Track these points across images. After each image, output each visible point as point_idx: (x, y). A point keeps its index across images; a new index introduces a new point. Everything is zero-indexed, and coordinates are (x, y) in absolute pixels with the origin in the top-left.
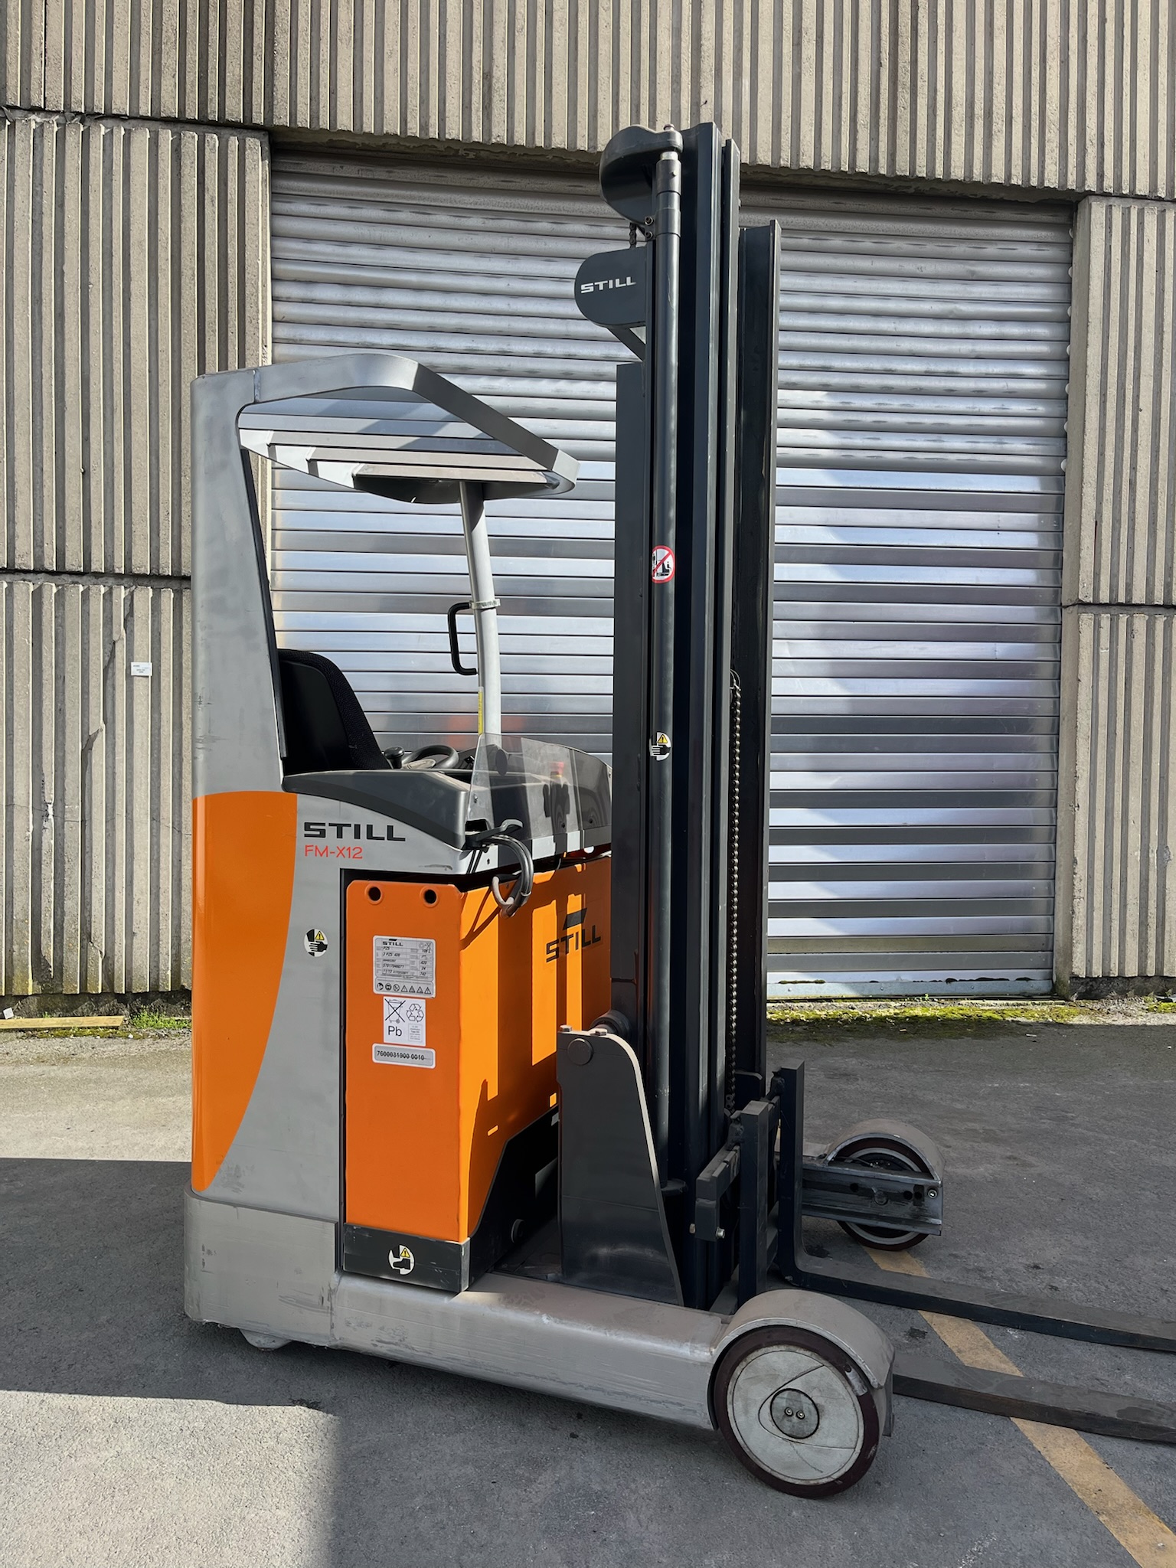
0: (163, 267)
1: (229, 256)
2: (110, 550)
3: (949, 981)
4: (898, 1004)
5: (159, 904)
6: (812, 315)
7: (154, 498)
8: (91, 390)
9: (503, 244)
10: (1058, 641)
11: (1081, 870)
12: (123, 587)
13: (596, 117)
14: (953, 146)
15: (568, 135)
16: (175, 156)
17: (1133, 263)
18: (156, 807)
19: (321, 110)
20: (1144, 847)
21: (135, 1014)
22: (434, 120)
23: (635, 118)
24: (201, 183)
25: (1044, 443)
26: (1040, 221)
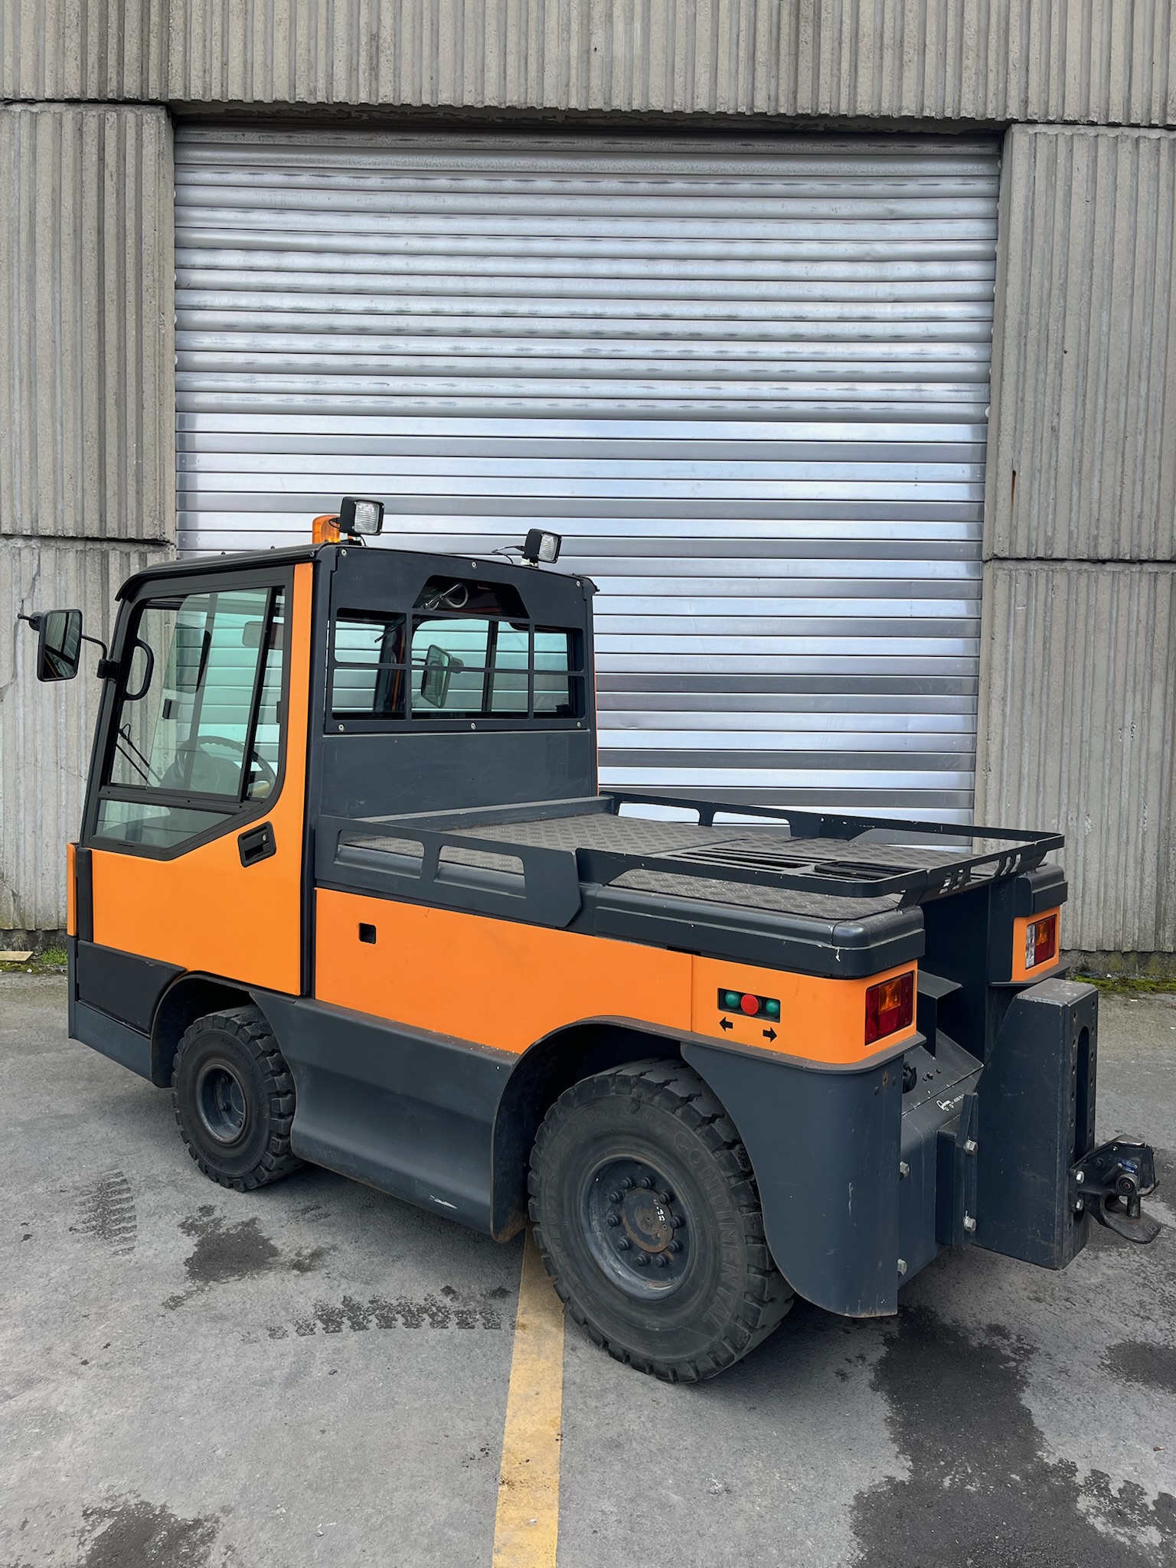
0: (66, 242)
1: (127, 227)
6: (719, 263)
9: (404, 203)
10: (980, 597)
12: (30, 548)
13: (483, 70)
14: (860, 80)
15: (455, 91)
16: (78, 135)
17: (1060, 193)
18: (63, 756)
19: (213, 81)
20: (1062, 815)
21: (45, 949)
22: (321, 84)
23: (523, 70)
24: (101, 159)
25: (968, 389)
26: (966, 152)
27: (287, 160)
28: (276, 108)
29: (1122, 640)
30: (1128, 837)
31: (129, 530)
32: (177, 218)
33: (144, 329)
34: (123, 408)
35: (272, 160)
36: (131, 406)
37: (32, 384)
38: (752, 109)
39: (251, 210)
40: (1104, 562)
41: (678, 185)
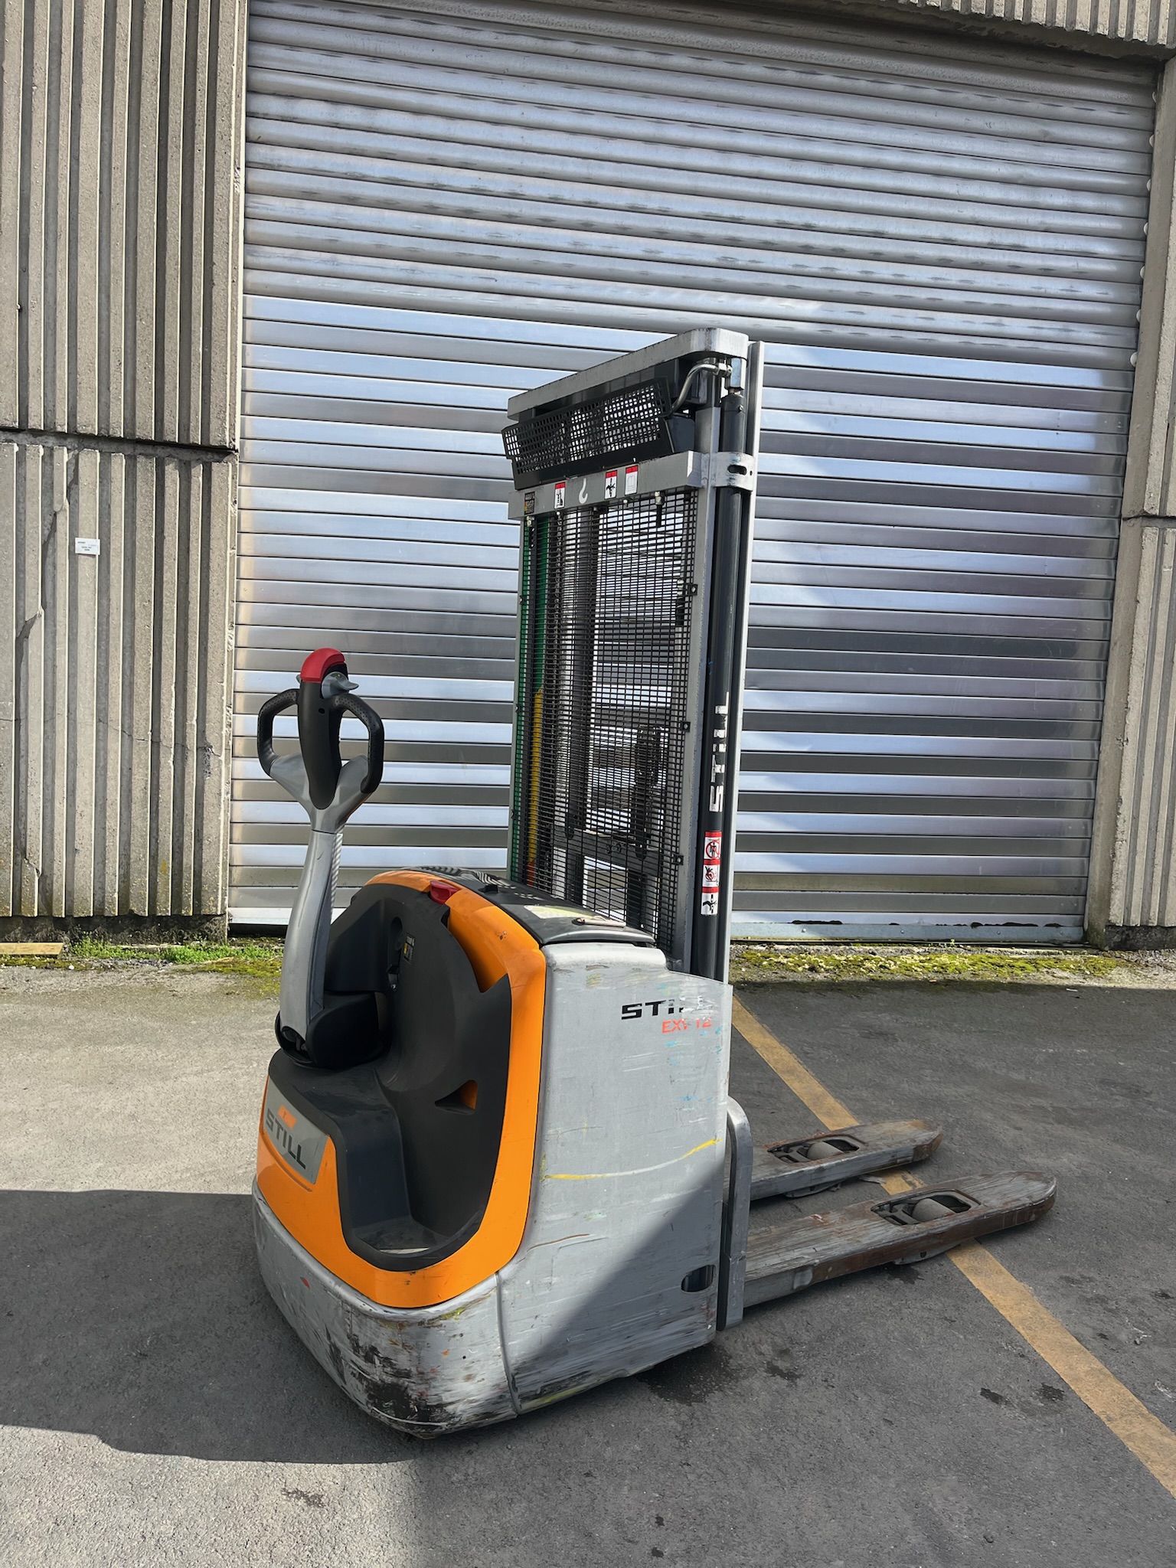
0: (121, 69)
1: (199, 59)
2: (51, 404)
3: (975, 925)
4: (921, 950)
5: (105, 817)
6: (867, 171)
7: (104, 344)
8: (32, 211)
9: (518, 65)
10: (1113, 556)
11: (1126, 810)
12: (65, 449)
25: (1114, 332)
26: (1118, 80)
31: (192, 434)
32: (249, 55)
33: (217, 186)
34: (187, 282)
36: (198, 280)
39: (338, 55)
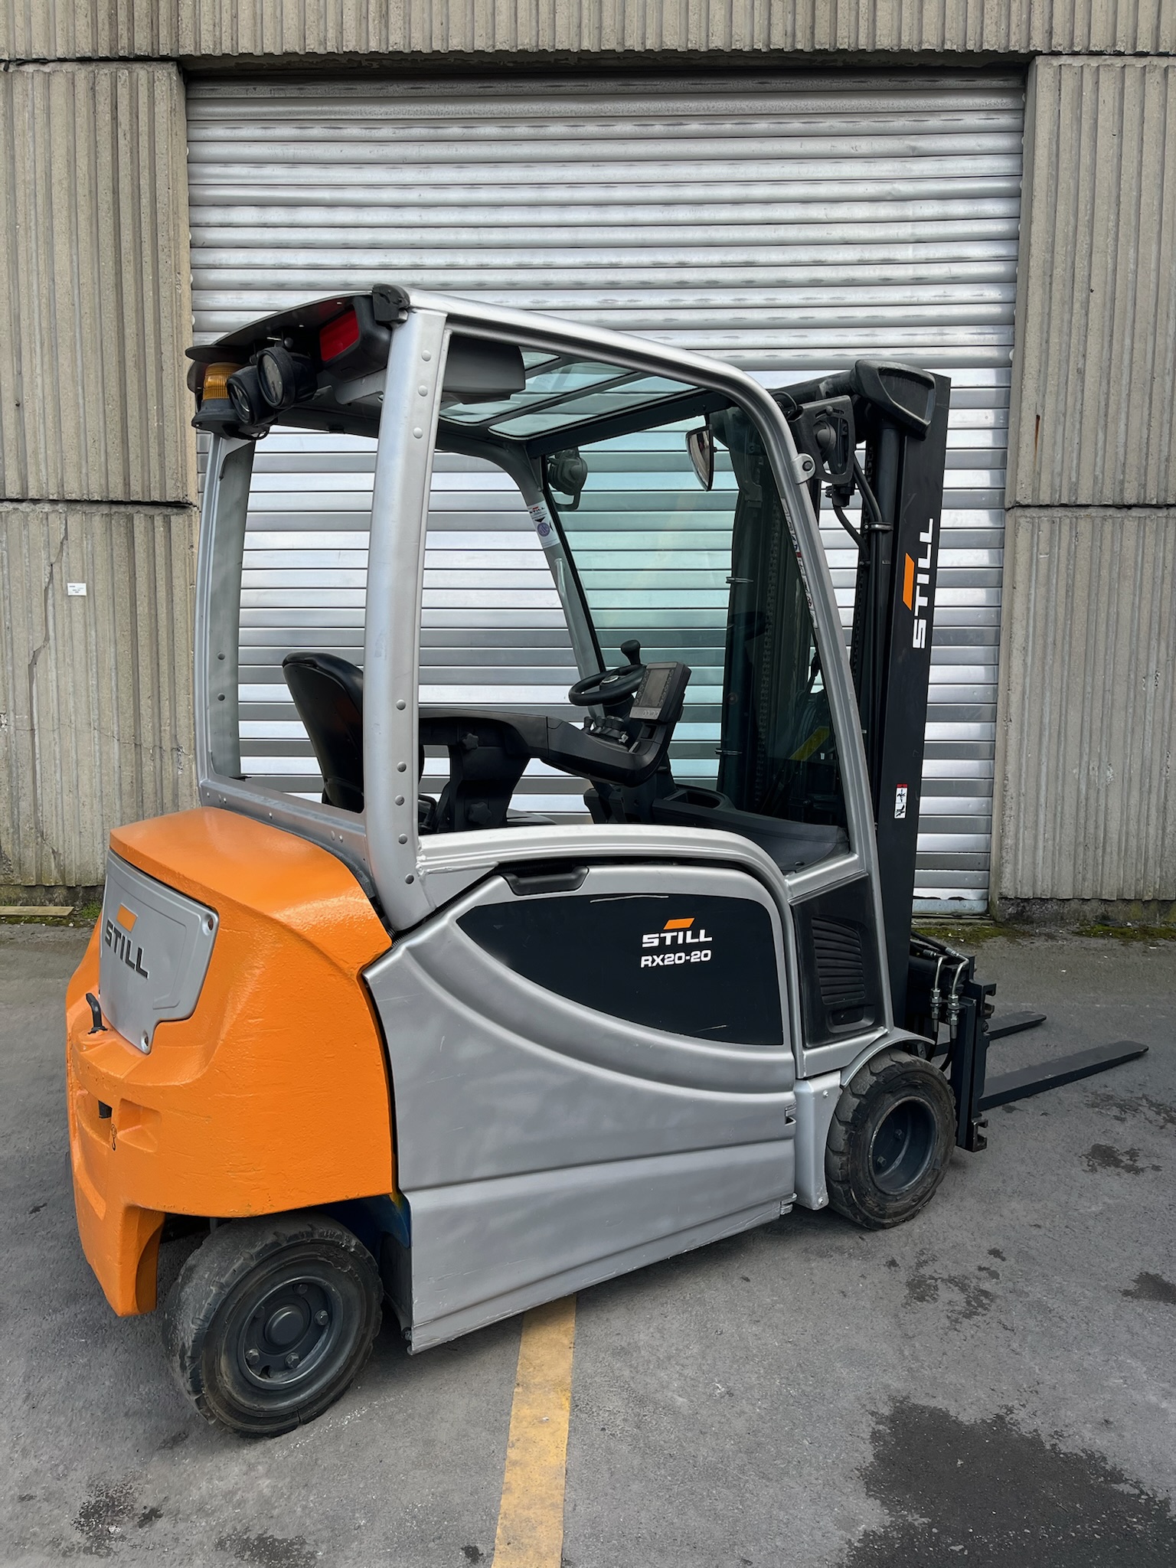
0: (82, 203)
1: (141, 187)
2: (45, 478)
9: (413, 153)
11: (1012, 787)
12: (58, 513)
13: (493, 14)
14: (879, 13)
15: (465, 37)
16: (91, 94)
17: (1086, 125)
18: (96, 717)
19: (223, 35)
20: (1084, 764)
21: (85, 905)
22: (331, 34)
23: (534, 12)
24: (115, 118)
25: (992, 331)
26: (989, 86)
27: (299, 113)
28: (285, 60)
29: (1147, 586)
30: (1150, 786)
31: (152, 493)
32: (190, 176)
33: (161, 290)
34: (143, 370)
35: (284, 113)
36: (151, 368)
37: (54, 348)
38: (768, 46)
39: (264, 165)
40: (1129, 507)
41: (694, 127)
